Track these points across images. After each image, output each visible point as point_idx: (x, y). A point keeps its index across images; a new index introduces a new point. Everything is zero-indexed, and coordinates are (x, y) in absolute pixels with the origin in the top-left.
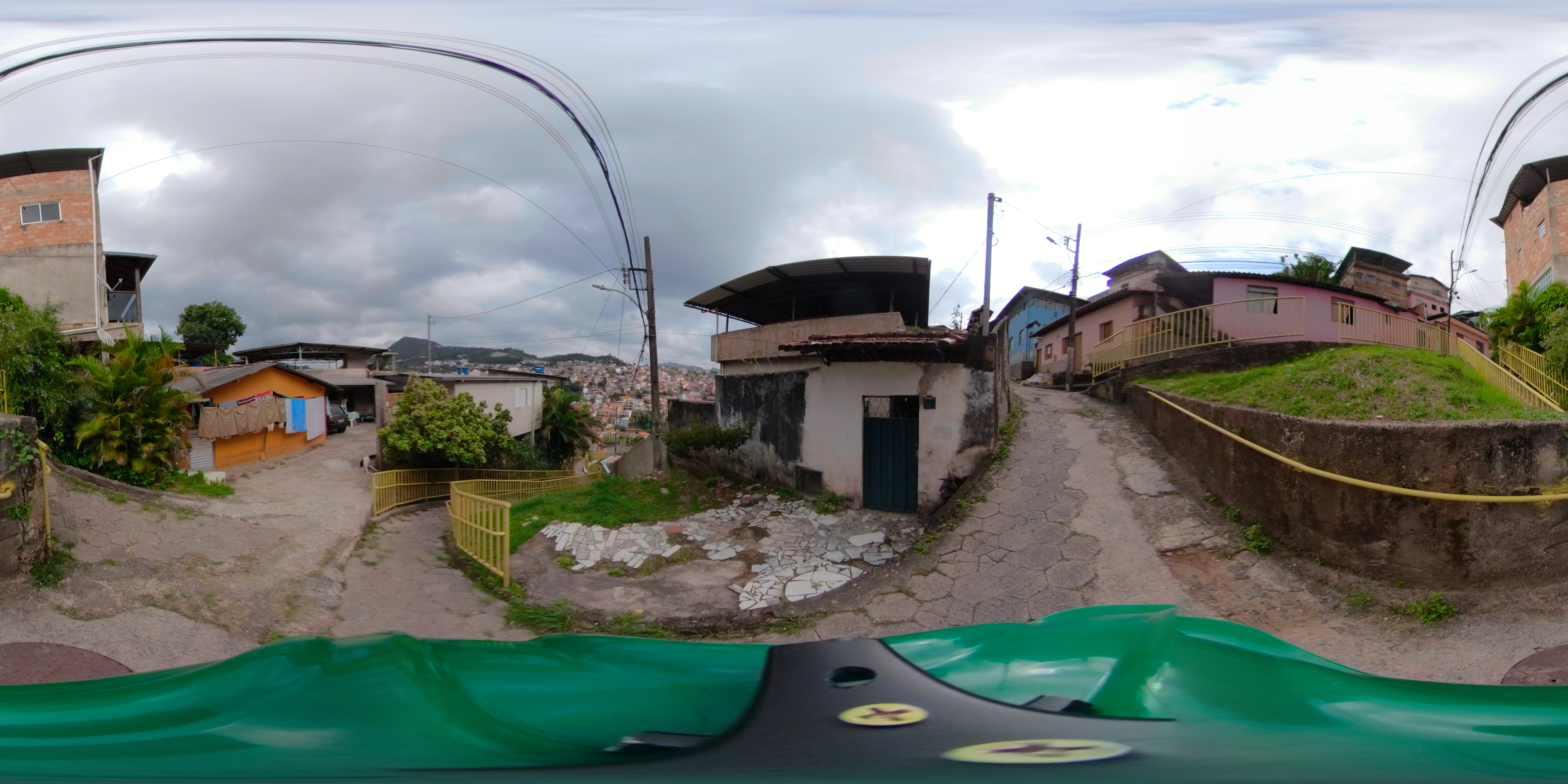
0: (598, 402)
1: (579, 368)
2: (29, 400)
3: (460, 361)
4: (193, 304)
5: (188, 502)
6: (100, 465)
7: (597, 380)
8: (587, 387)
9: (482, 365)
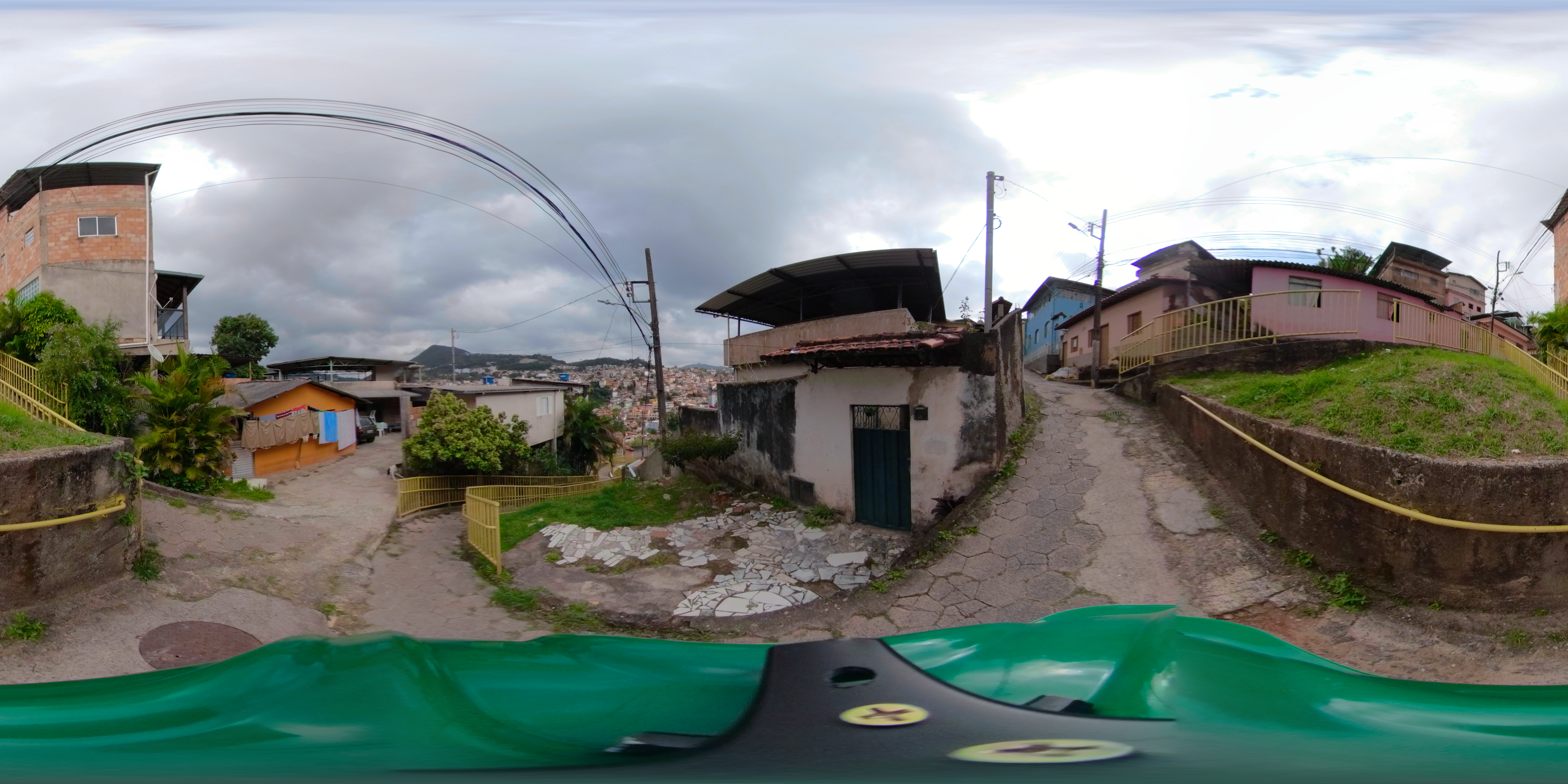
0: (628, 405)
1: (608, 372)
2: (92, 413)
3: (489, 368)
4: (228, 316)
5: (240, 506)
6: (155, 474)
7: (626, 384)
8: (616, 391)
9: (511, 372)
